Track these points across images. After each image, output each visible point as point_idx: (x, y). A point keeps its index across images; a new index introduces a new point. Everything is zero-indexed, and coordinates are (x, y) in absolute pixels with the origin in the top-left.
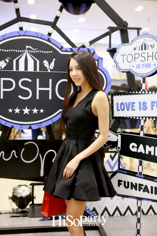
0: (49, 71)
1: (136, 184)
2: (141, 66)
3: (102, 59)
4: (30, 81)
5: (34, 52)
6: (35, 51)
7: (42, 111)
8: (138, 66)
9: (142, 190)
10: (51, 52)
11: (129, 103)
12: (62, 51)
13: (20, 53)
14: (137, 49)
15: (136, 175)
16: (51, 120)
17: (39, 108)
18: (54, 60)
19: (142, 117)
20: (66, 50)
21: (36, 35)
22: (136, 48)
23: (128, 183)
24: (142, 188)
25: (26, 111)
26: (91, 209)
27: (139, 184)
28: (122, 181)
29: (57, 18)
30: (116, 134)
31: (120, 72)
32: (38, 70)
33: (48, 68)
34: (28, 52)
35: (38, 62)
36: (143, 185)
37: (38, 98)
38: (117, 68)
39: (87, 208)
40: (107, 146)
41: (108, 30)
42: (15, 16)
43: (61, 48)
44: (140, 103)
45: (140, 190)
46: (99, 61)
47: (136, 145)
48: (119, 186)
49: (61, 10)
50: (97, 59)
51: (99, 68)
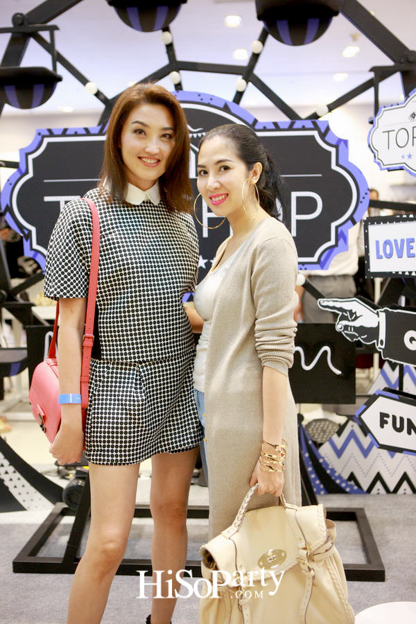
3: (346, 142)
6: (196, 132)
11: (403, 241)
12: (256, 130)
17: (208, 257)
20: (265, 127)
21: (198, 100)
23: (402, 419)
26: (346, 476)
28: (388, 416)
29: (255, 57)
37: (206, 235)
38: (375, 161)
39: (337, 474)
41: (372, 75)
42: (164, 61)
43: (254, 124)
46: (340, 147)
48: (382, 426)
49: (263, 39)
50: (334, 143)
51: (340, 163)
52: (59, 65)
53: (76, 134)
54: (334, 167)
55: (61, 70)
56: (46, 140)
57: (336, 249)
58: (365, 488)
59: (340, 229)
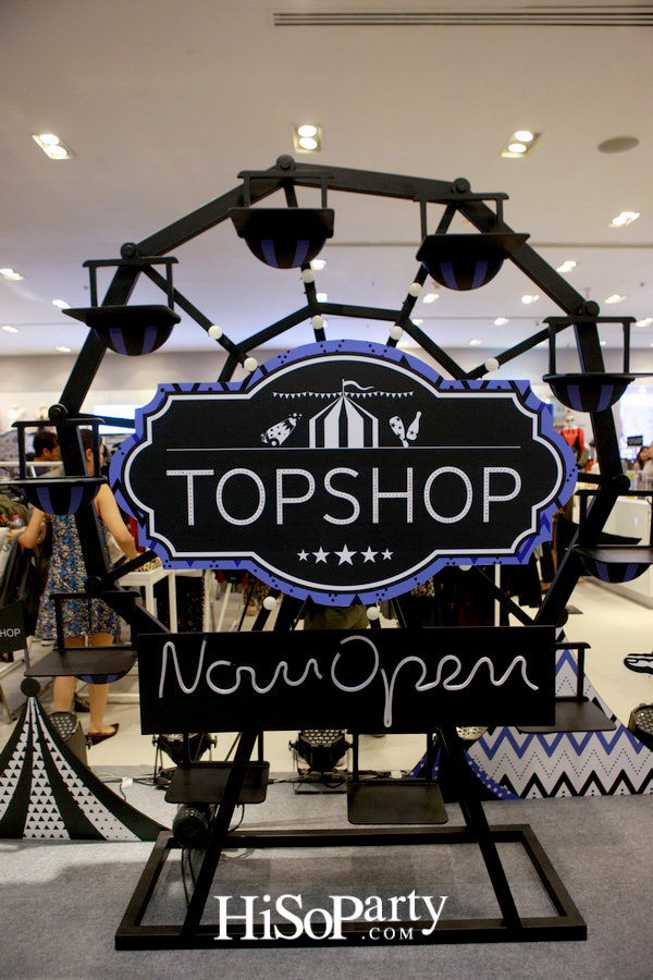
0: (406, 445)
3: (549, 407)
4: (354, 474)
5: (364, 395)
6: (366, 392)
7: (387, 555)
10: (411, 393)
12: (440, 391)
13: (327, 401)
16: (412, 579)
17: (379, 548)
18: (419, 414)
20: (452, 388)
21: (369, 352)
25: (346, 556)
26: (498, 780)
29: (411, 301)
32: (375, 445)
33: (402, 437)
34: (349, 396)
35: (375, 422)
37: (376, 520)
39: (488, 778)
41: (547, 326)
43: (438, 383)
49: (420, 279)
50: (536, 408)
51: (543, 432)
52: (176, 306)
53: (210, 391)
54: (535, 437)
55: (178, 310)
56: (171, 398)
57: (538, 537)
58: (520, 793)
59: (542, 513)
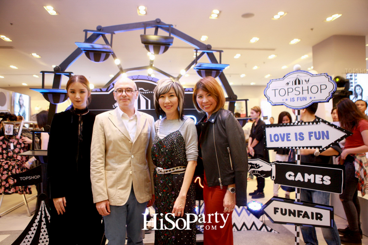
1: (294, 211)
2: (296, 99)
8: (293, 100)
9: (301, 217)
11: (284, 134)
14: (291, 84)
15: (294, 202)
19: (300, 147)
22: (289, 82)
23: (286, 210)
24: (301, 215)
27: (298, 211)
28: (278, 209)
30: (270, 164)
31: (271, 105)
36: (302, 212)
38: (268, 102)
40: (260, 175)
44: (296, 134)
45: (299, 216)
47: (293, 174)
48: (275, 213)
